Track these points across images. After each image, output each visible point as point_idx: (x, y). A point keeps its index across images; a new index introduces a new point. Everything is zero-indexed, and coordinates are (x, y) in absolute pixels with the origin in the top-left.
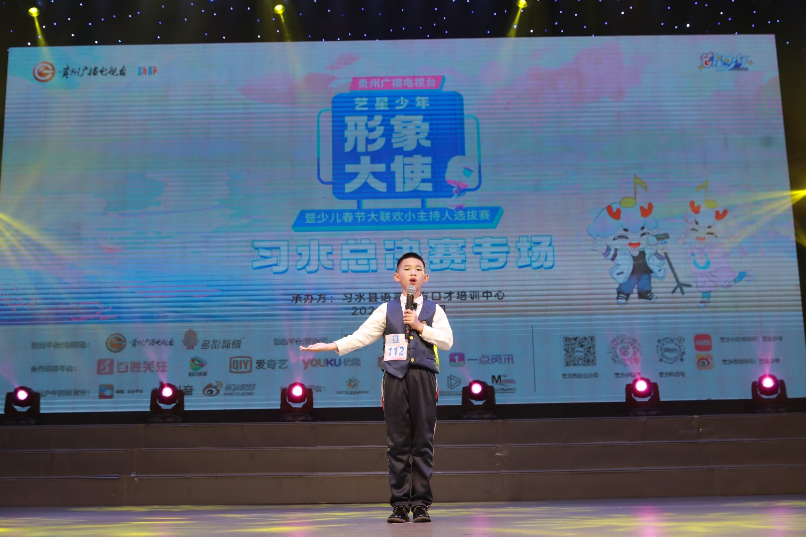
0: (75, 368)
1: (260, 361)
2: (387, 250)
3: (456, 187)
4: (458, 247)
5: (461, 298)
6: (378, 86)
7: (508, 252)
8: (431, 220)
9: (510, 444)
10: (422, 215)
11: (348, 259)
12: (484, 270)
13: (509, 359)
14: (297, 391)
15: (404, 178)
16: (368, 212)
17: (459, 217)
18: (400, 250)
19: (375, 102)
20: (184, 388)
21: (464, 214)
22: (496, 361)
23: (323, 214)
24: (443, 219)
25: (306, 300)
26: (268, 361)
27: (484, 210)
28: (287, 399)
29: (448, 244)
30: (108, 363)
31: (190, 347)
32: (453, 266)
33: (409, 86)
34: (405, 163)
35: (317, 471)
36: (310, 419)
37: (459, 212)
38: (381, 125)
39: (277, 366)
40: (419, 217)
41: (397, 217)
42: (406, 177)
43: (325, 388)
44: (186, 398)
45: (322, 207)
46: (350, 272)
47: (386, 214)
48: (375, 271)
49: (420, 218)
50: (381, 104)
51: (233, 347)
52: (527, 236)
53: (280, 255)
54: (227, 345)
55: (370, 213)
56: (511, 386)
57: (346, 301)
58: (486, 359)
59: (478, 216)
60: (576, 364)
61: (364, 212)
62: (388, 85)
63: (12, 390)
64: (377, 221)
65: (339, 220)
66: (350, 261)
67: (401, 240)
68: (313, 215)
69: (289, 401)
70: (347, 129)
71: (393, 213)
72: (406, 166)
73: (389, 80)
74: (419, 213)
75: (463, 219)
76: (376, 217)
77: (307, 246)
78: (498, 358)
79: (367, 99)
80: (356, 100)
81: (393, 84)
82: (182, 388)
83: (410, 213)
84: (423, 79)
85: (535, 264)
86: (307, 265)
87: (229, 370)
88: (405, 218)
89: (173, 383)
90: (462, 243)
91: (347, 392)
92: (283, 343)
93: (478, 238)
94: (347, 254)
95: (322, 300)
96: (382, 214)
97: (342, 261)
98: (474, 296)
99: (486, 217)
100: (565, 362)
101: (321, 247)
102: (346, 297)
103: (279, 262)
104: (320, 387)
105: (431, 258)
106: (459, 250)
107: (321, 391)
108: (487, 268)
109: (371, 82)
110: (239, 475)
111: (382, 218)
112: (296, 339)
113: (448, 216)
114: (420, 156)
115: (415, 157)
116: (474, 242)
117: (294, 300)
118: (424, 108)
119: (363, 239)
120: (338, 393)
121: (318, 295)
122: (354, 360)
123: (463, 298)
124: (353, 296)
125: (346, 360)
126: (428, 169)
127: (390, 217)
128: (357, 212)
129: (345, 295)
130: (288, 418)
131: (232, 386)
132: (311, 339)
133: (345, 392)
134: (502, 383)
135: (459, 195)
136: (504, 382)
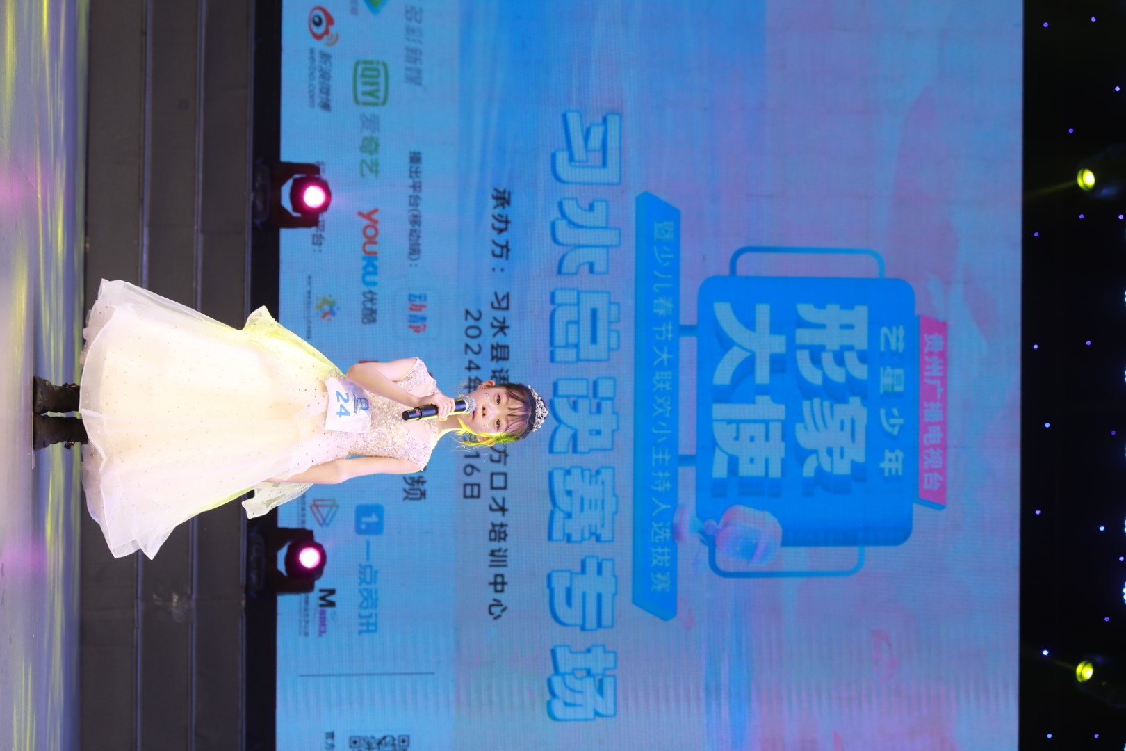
1: (378, 124)
2: (595, 384)
3: (719, 527)
4: (596, 526)
5: (495, 531)
6: (927, 374)
7: (583, 628)
8: (654, 474)
9: (195, 625)
10: (665, 457)
11: (578, 304)
12: (549, 577)
13: (368, 624)
14: (313, 197)
15: (738, 422)
16: (674, 348)
17: (658, 530)
18: (594, 410)
19: (894, 366)
21: (663, 541)
22: (366, 599)
23: (670, 256)
24: (654, 499)
25: (498, 218)
26: (378, 138)
27: (669, 582)
28: (297, 176)
29: (603, 507)
32: (559, 516)
33: (926, 436)
34: (772, 425)
35: (151, 234)
36: (258, 222)
37: (668, 531)
38: (849, 377)
39: (368, 157)
40: (661, 451)
41: (661, 406)
42: (742, 426)
43: (320, 251)
45: (685, 254)
46: (552, 307)
47: (670, 383)
48: (552, 359)
49: (657, 453)
50: (891, 379)
51: (407, 69)
52: (615, 668)
53: (588, 167)
54: (414, 55)
55: (669, 353)
56: (314, 627)
57: (494, 299)
58: (368, 580)
59: (658, 569)
61: (673, 339)
62: (930, 394)
64: (655, 364)
65: (657, 288)
66: (576, 308)
67: (614, 413)
68: (669, 236)
69: (296, 181)
70: (842, 308)
71: (669, 398)
72: (762, 427)
73: (939, 397)
74: (667, 450)
75: (652, 541)
76: (662, 362)
77: (607, 220)
78: (370, 602)
79: (901, 350)
80: (901, 328)
81: (932, 404)
83: (669, 432)
84: (939, 466)
85: (557, 681)
86: (571, 222)
87: (361, 59)
88: (660, 423)
90: (606, 534)
91: (309, 297)
92: (414, 170)
93: (614, 568)
94: (589, 301)
95: (498, 251)
96: (669, 376)
97: (575, 293)
98: (497, 557)
99: (656, 585)
100: (359, 737)
101: (605, 250)
102: (503, 299)
103: (577, 164)
104: (320, 244)
105: (576, 473)
106: (590, 529)
107: (314, 244)
108: (554, 584)
109: (936, 360)
110: (149, 80)
111: (660, 375)
112: (421, 195)
113: (660, 509)
114: (783, 455)
115: (783, 445)
116: (606, 560)
117: (499, 195)
118: (882, 465)
119: (619, 337)
120: (310, 277)
121: (507, 242)
122: (373, 312)
123: (493, 535)
124: (505, 313)
125: (375, 296)
126: (757, 471)
127: (662, 391)
128: (672, 325)
129: (507, 297)
130: (259, 178)
131: (328, 64)
132: (419, 225)
133: (309, 292)
134: (319, 609)
135: (702, 532)
136: (323, 613)
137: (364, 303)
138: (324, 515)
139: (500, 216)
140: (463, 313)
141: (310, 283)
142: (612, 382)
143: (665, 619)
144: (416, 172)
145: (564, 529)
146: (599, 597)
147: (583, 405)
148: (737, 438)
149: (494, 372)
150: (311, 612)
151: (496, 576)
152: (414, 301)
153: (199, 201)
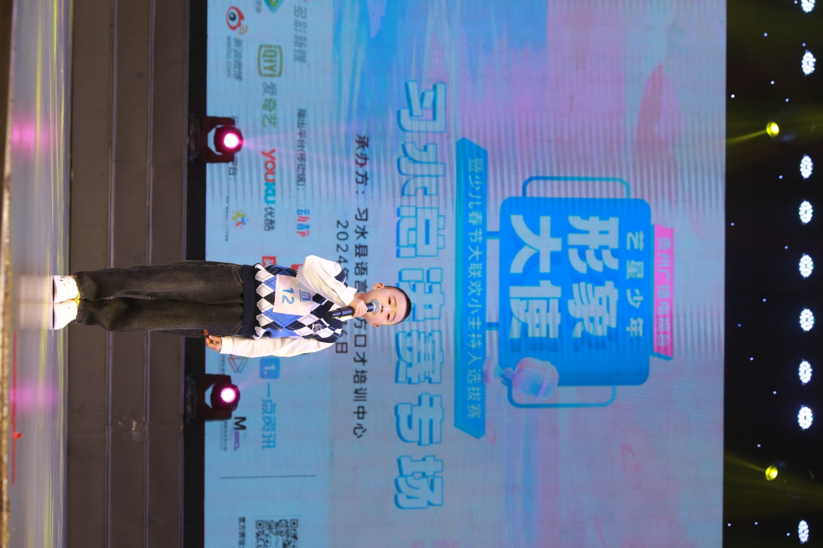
1: (275, 89)
2: (428, 273)
4: (429, 372)
5: (357, 376)
6: (660, 265)
7: (420, 444)
8: (469, 336)
9: (148, 443)
10: (477, 323)
11: (416, 217)
12: (396, 408)
13: (269, 442)
14: (230, 141)
15: (528, 299)
16: (483, 247)
17: (472, 376)
18: (427, 290)
19: (637, 260)
21: (476, 382)
22: (267, 424)
23: (481, 183)
24: (469, 353)
25: (360, 156)
26: (275, 100)
27: (480, 411)
28: (219, 126)
29: (433, 359)
32: (402, 365)
33: (658, 308)
34: (551, 301)
35: (117, 167)
36: (192, 158)
37: (479, 375)
38: (605, 267)
39: (268, 113)
40: (474, 319)
41: (474, 288)
42: (530, 301)
43: (235, 179)
45: (491, 182)
46: (398, 219)
47: (481, 272)
48: (398, 255)
49: (471, 321)
50: (635, 269)
51: (296, 51)
52: (442, 472)
53: (423, 120)
54: (300, 41)
55: (480, 250)
56: (231, 443)
57: (357, 212)
58: (269, 410)
59: (472, 402)
60: (259, 537)
61: (482, 241)
62: (661, 279)
64: (470, 259)
65: (472, 205)
66: (415, 219)
67: (441, 293)
68: (480, 169)
69: (218, 130)
70: (601, 219)
71: (480, 283)
72: (544, 303)
73: (668, 281)
74: (478, 318)
75: (468, 382)
76: (475, 257)
77: (436, 158)
78: (270, 426)
79: (641, 248)
80: (641, 233)
81: (663, 287)
83: (480, 306)
84: (668, 329)
85: (402, 481)
86: (411, 159)
87: (263, 44)
88: (473, 300)
90: (435, 378)
91: (227, 212)
92: (301, 122)
93: (441, 402)
94: (423, 215)
95: (360, 179)
96: (479, 266)
97: (413, 210)
98: (360, 394)
99: (471, 413)
100: (263, 521)
101: (435, 178)
102: (363, 213)
103: (416, 118)
104: (235, 174)
105: (414, 334)
106: (425, 375)
107: (230, 174)
108: (400, 413)
109: (666, 256)
110: (115, 58)
111: (473, 266)
112: (305, 140)
113: (473, 360)
114: (558, 321)
115: (558, 316)
116: (434, 396)
117: (361, 140)
118: (628, 329)
119: (444, 239)
120: (228, 197)
121: (366, 173)
122: (272, 222)
123: (357, 379)
124: (365, 223)
125: (273, 211)
126: (541, 333)
127: (475, 277)
128: (482, 231)
129: (366, 211)
130: (192, 127)
131: (240, 47)
132: (305, 161)
133: (227, 208)
134: (234, 431)
135: (503, 376)
136: (237, 434)
137: (265, 217)
138: (238, 365)
139: (362, 154)
140: (336, 222)
141: (228, 201)
142: (440, 270)
143: (477, 437)
144: (302, 124)
145: (406, 374)
146: (431, 422)
147: (420, 287)
148: (527, 311)
149: (357, 264)
150: (229, 433)
151: (359, 407)
152: (301, 214)
153: (150, 144)
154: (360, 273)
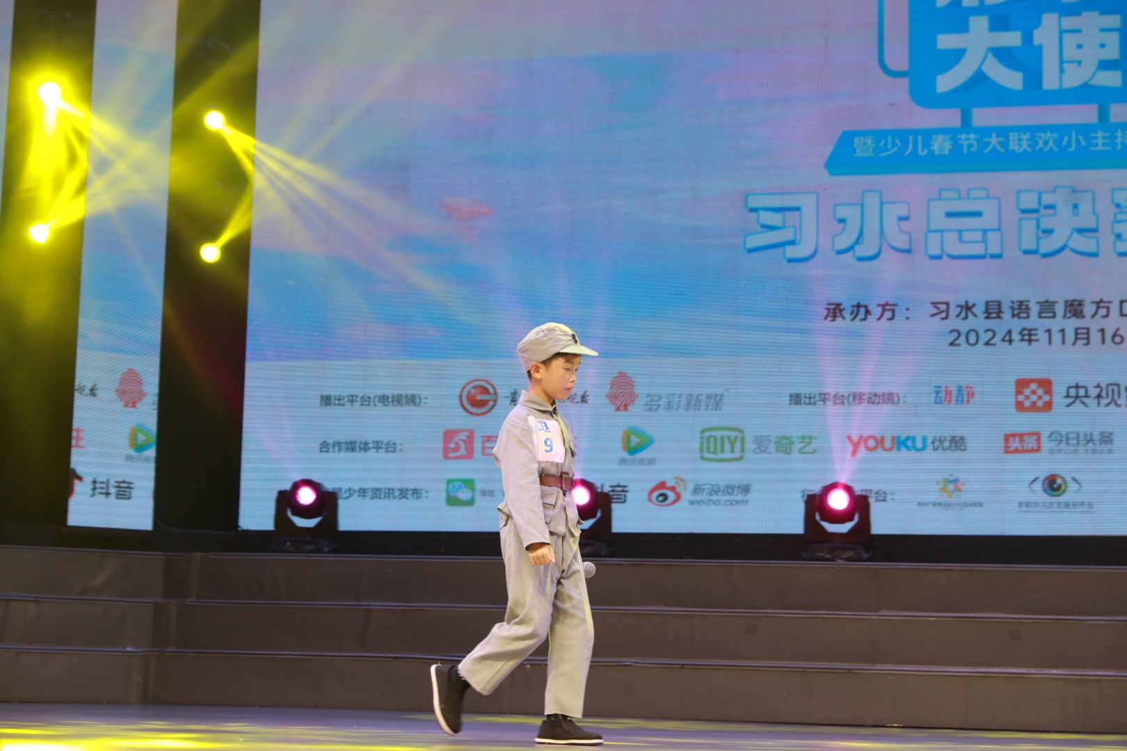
0: (401, 445)
1: (763, 436)
2: (1024, 211)
8: (1119, 148)
10: (1100, 136)
11: (941, 231)
14: (838, 501)
15: (1062, 62)
16: (986, 131)
18: (1051, 212)
20: (611, 489)
23: (890, 138)
25: (855, 315)
26: (777, 437)
28: (818, 517)
30: (463, 436)
31: (622, 408)
34: (1064, 27)
35: (882, 662)
36: (865, 556)
39: (797, 446)
40: (1093, 141)
41: (1046, 143)
42: (1065, 58)
43: (892, 494)
44: (615, 507)
45: (888, 124)
47: (1022, 134)
48: (999, 256)
49: (1097, 145)
51: (707, 409)
53: (801, 225)
55: (990, 136)
57: (937, 318)
61: (975, 133)
63: (287, 486)
64: (1002, 151)
65: (923, 151)
66: (945, 234)
67: (1054, 191)
68: (870, 140)
69: (823, 519)
71: (1037, 134)
72: (1065, 36)
74: (1093, 135)
76: (1000, 143)
77: (857, 204)
82: (607, 489)
83: (1073, 132)
86: (857, 242)
87: (698, 455)
88: (1064, 143)
89: (589, 478)
91: (940, 504)
92: (807, 401)
94: (939, 221)
95: (888, 314)
96: (1014, 136)
97: (931, 236)
101: (885, 206)
102: (938, 308)
103: (798, 236)
104: (885, 493)
105: (1118, 228)
107: (885, 500)
110: (727, 662)
111: (1014, 145)
112: (833, 394)
114: (1096, 13)
115: (1085, 14)
117: (831, 314)
120: (919, 504)
121: (879, 305)
122: (953, 439)
124: (952, 307)
125: (938, 438)
126: (1113, 40)
127: (1030, 142)
128: (961, 134)
129: (935, 304)
130: (821, 554)
131: (704, 487)
132: (864, 395)
133: (935, 504)
137: (946, 450)
139: (852, 314)
140: (953, 348)
141: (925, 504)
142: (1023, 196)
144: (810, 398)
147: (1046, 223)
149: (1014, 316)
153: (848, 614)
154: (1027, 311)
